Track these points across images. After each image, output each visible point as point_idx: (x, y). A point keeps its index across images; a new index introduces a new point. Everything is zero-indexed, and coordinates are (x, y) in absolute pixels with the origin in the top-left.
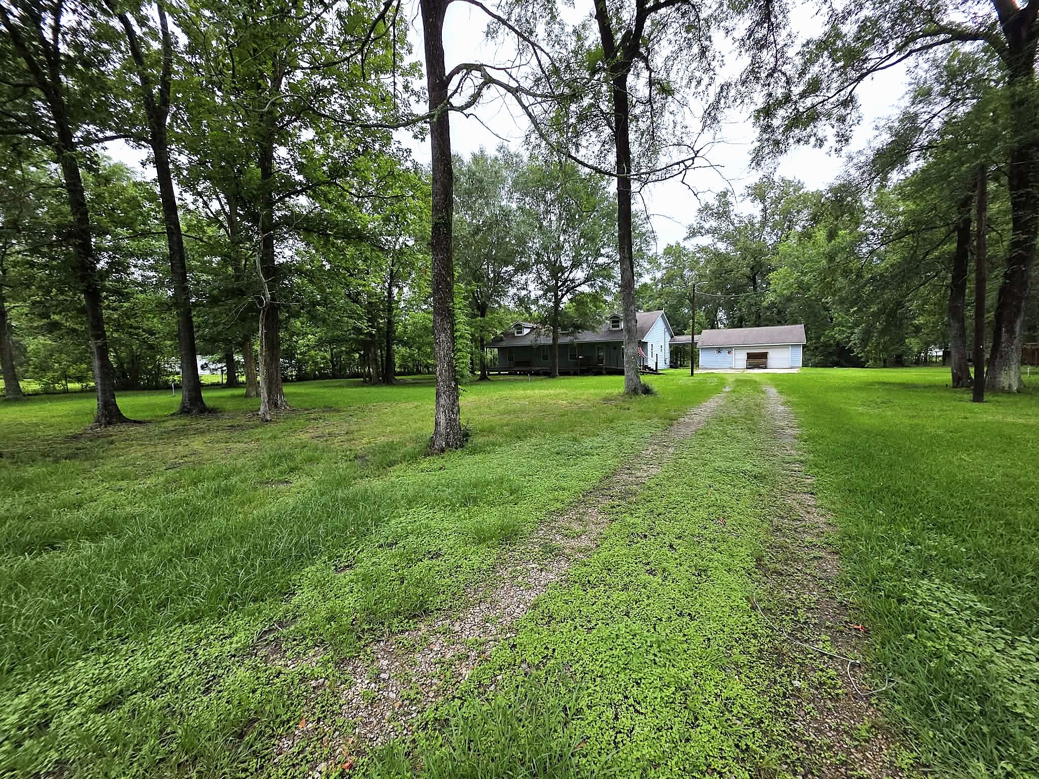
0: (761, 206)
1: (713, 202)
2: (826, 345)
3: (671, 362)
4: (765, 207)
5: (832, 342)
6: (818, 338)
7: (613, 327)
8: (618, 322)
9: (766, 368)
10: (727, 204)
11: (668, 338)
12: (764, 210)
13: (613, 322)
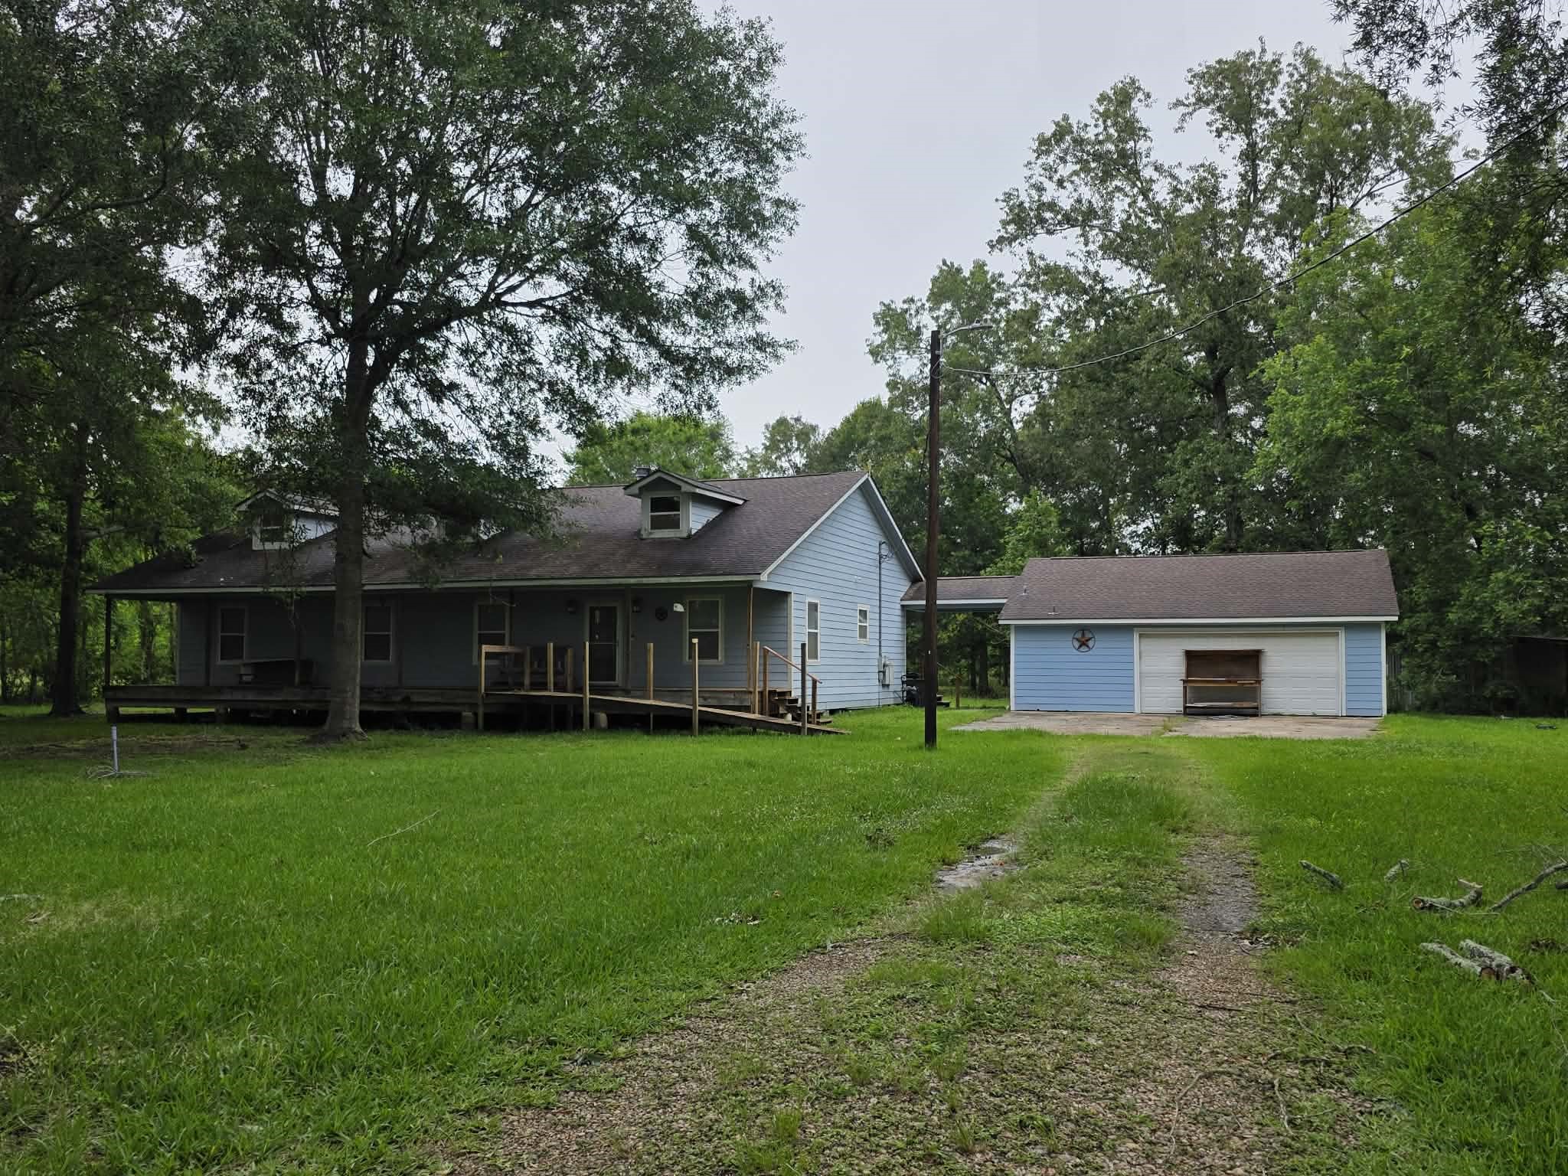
0: (1240, 143)
1: (1085, 116)
2: (1466, 635)
3: (911, 678)
4: (1252, 145)
5: (1487, 626)
6: (1440, 605)
7: (656, 524)
8: (673, 505)
9: (1254, 713)
10: (1131, 129)
11: (897, 586)
12: (1251, 156)
13: (657, 504)
